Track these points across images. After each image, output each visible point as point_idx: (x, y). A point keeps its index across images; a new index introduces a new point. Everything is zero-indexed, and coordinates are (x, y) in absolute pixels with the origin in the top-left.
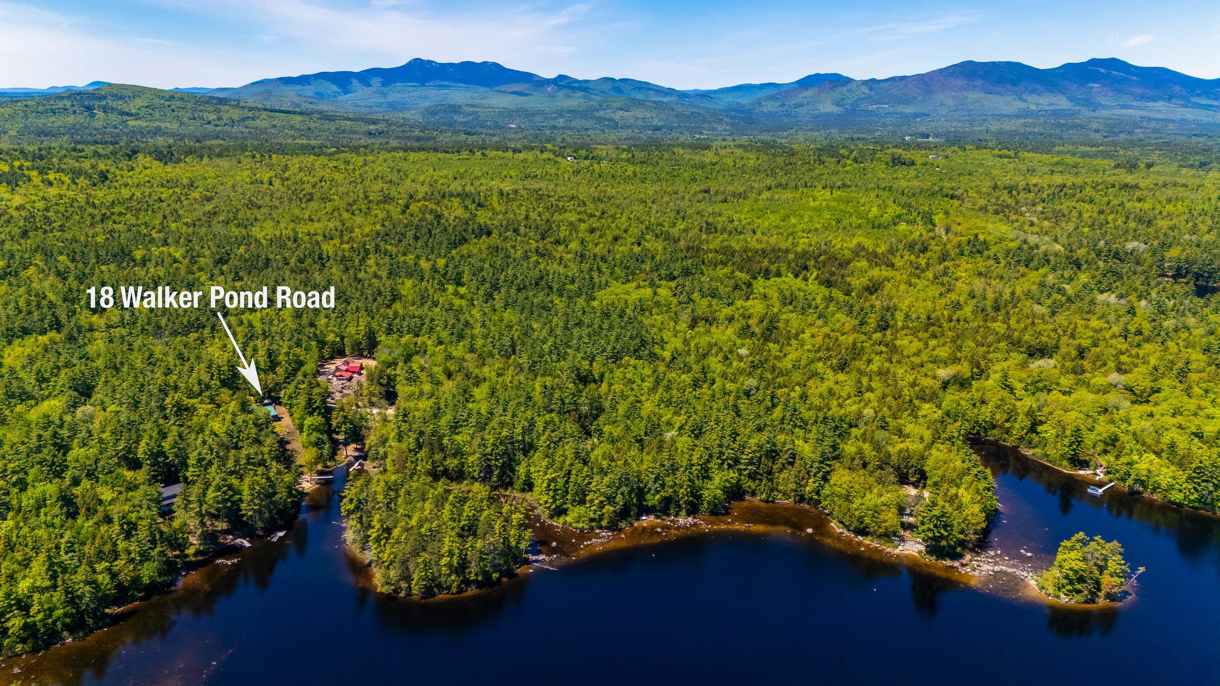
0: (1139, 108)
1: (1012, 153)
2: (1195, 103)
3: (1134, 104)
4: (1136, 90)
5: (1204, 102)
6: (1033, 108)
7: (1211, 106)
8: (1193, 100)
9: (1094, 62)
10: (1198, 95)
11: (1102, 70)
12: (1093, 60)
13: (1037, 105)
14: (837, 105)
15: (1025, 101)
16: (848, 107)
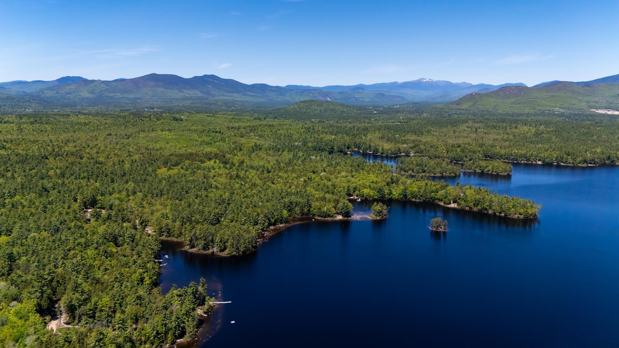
0: (228, 96)
1: (212, 115)
2: (247, 94)
3: (226, 94)
4: (225, 89)
5: (250, 94)
6: (187, 95)
7: (253, 95)
8: (247, 93)
9: (205, 76)
10: (248, 91)
11: (210, 80)
12: (205, 75)
13: (189, 94)
14: (91, 93)
15: (183, 92)
16: (97, 94)
